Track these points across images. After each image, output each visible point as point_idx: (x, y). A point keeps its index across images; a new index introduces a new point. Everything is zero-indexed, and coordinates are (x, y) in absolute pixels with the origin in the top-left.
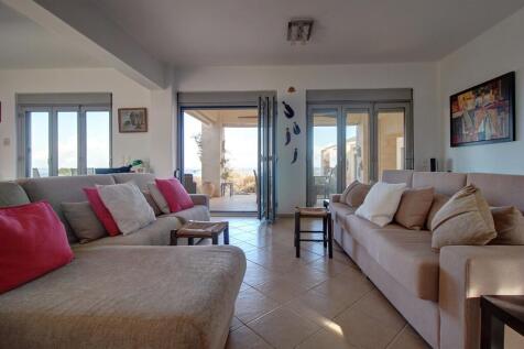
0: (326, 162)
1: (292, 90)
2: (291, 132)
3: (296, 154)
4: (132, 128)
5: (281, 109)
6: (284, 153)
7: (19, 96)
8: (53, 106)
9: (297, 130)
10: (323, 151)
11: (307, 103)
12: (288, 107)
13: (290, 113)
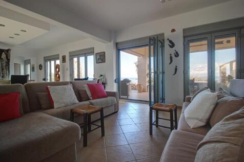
0: (223, 73)
1: (173, 31)
2: (173, 56)
3: (176, 69)
4: (100, 61)
5: (167, 44)
6: (169, 69)
7: (70, 53)
8: (78, 55)
9: (177, 55)
10: (221, 67)
11: (184, 37)
12: (171, 42)
13: (172, 45)
